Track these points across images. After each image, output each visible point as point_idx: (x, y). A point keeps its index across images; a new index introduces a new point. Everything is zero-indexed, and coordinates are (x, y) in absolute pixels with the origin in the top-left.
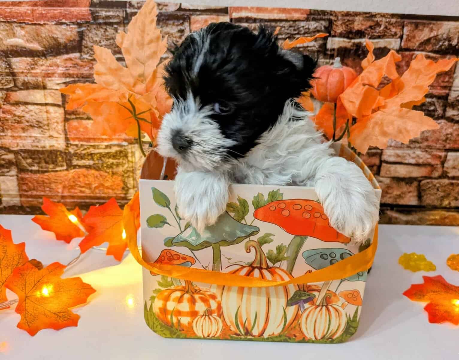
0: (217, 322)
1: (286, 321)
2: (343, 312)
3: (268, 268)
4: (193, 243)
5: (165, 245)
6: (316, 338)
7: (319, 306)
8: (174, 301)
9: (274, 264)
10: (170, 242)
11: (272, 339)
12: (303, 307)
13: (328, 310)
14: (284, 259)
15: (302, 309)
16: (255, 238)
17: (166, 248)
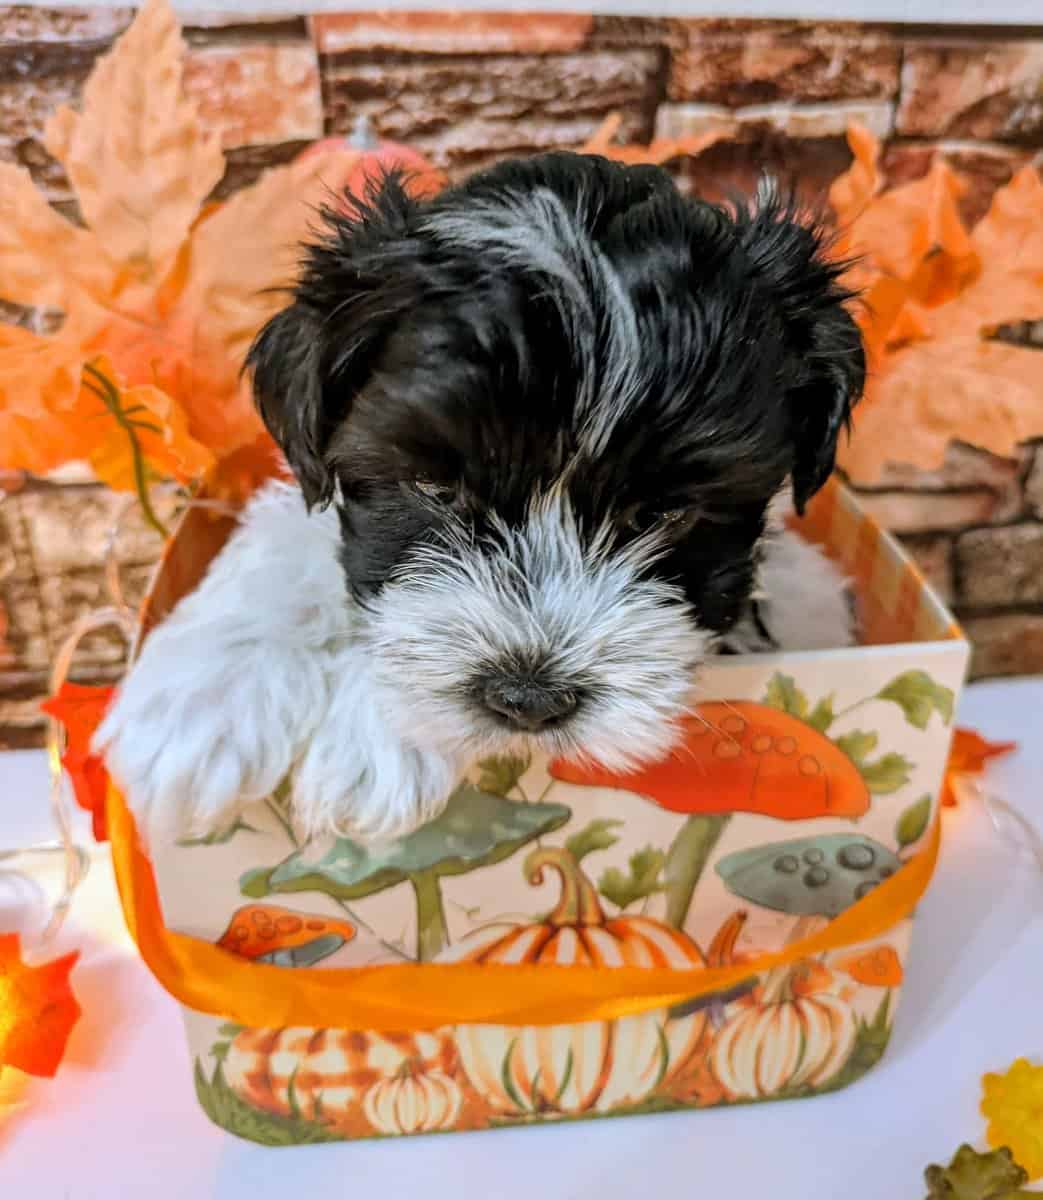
0: (444, 1090)
1: (666, 1059)
2: (844, 1010)
3: (604, 923)
4: (343, 879)
5: (246, 891)
6: (760, 1089)
7: (770, 1005)
8: (293, 1048)
9: (623, 906)
10: (261, 882)
11: (625, 1111)
12: (721, 1014)
13: (799, 1011)
14: (656, 888)
15: (717, 1021)
16: (556, 840)
17: (248, 901)
